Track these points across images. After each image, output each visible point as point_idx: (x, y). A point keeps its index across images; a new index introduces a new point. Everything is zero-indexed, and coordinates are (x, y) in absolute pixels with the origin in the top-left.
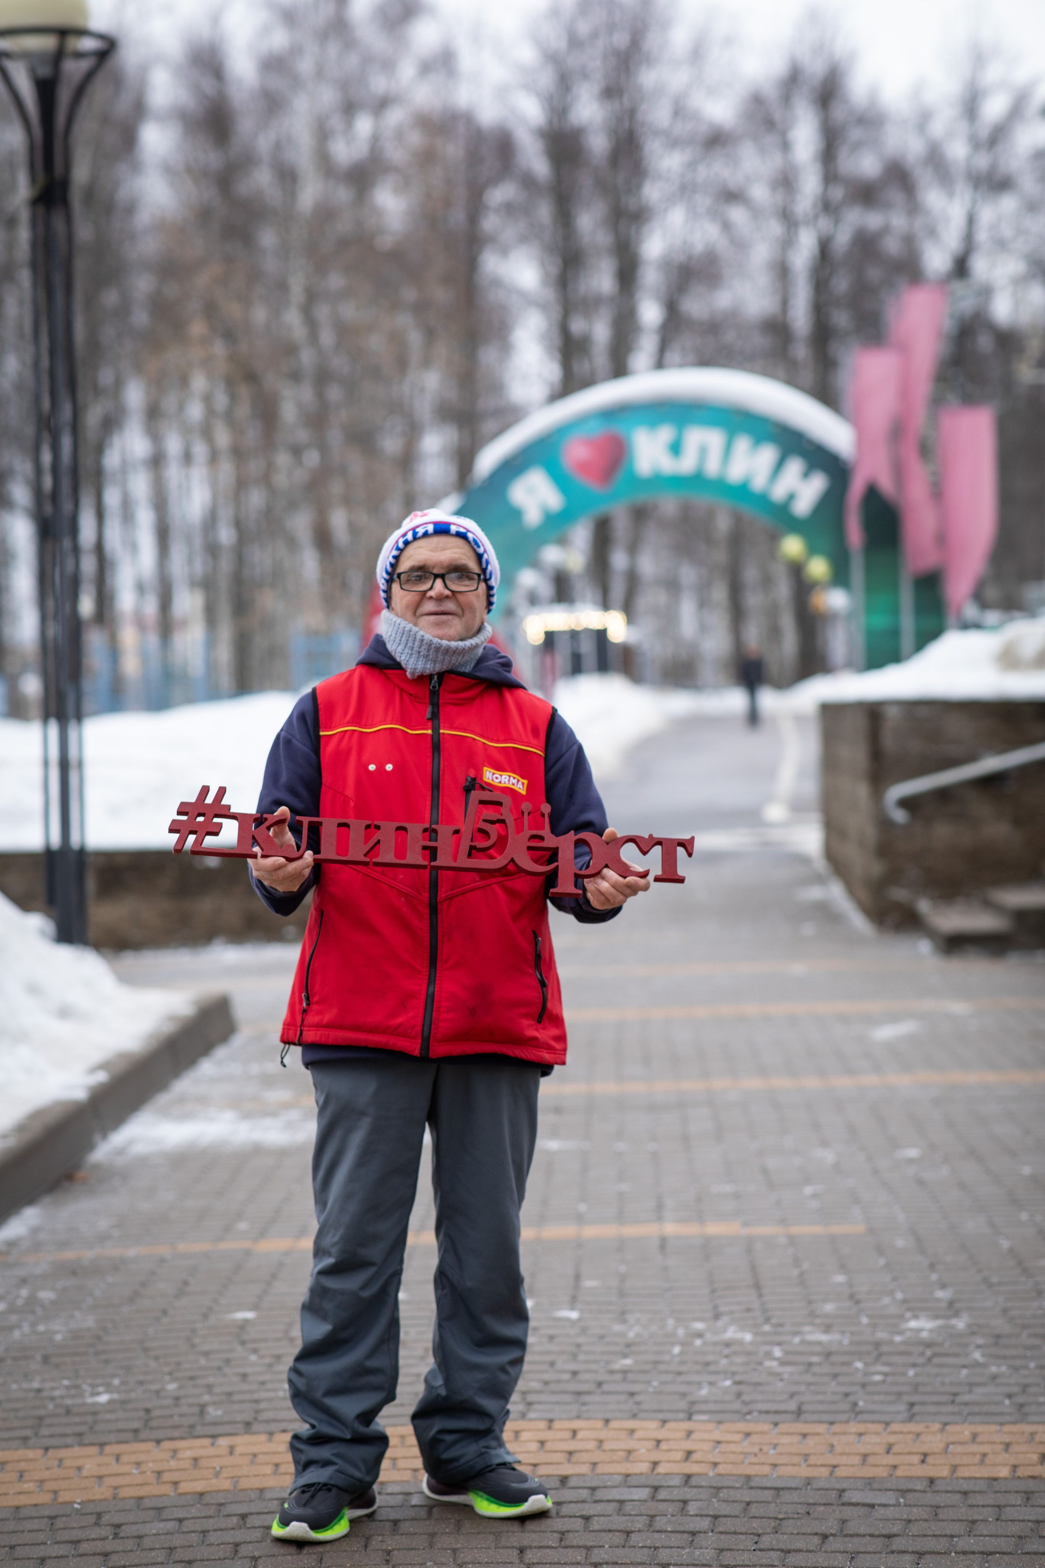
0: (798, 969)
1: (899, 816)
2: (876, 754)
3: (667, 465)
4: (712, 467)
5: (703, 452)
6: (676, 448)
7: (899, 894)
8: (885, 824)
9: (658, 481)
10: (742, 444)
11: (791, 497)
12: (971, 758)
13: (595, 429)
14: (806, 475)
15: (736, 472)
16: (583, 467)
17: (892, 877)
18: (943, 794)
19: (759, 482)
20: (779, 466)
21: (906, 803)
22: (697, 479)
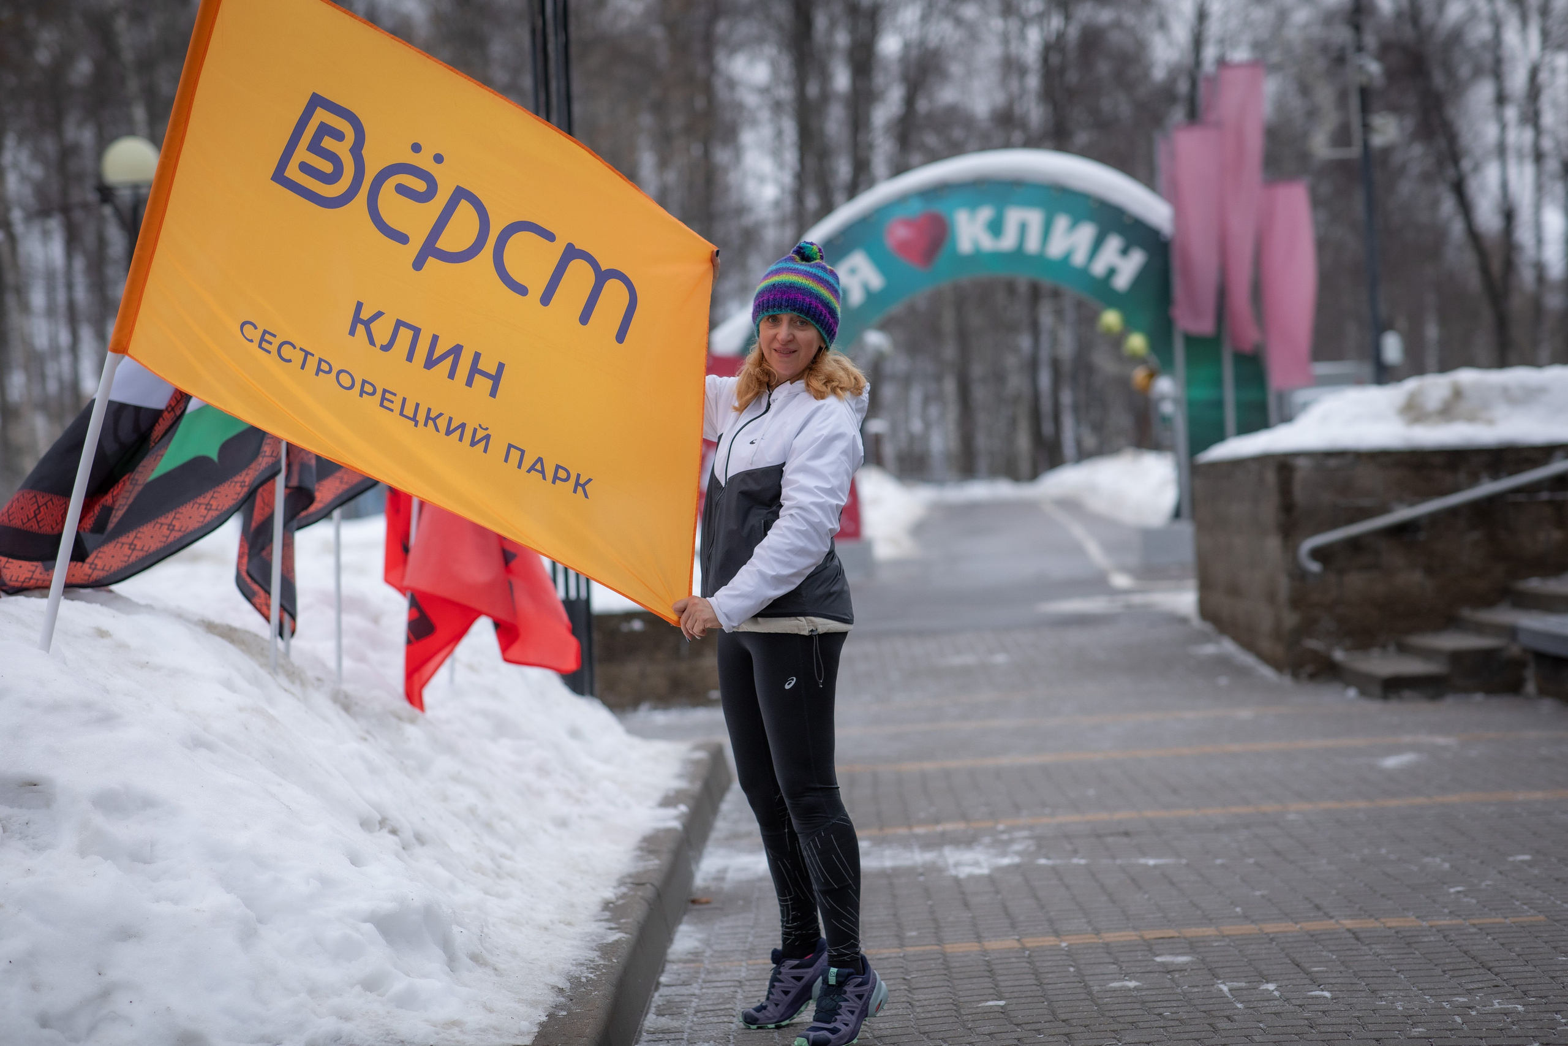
0: (1245, 714)
1: (1314, 567)
2: (1287, 507)
3: (987, 243)
4: (1032, 245)
5: (1023, 228)
6: (996, 228)
7: (1314, 644)
8: (1299, 575)
9: (977, 257)
10: (1062, 222)
11: (1112, 272)
12: (1384, 510)
13: (916, 208)
14: (1125, 252)
15: (1057, 248)
16: (904, 247)
17: (1307, 627)
18: (1355, 544)
19: (1079, 259)
20: (1098, 244)
21: (1317, 554)
22: (1019, 254)
